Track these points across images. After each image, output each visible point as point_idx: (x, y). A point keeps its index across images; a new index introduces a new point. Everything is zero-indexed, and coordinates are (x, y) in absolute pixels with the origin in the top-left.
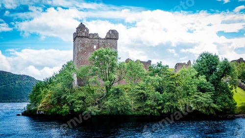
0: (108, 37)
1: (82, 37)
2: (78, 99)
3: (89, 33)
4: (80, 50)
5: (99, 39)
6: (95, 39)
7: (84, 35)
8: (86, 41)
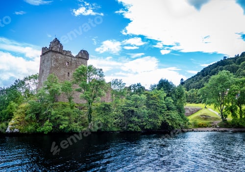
0: (80, 56)
1: (56, 52)
2: (63, 115)
3: (63, 49)
4: (53, 65)
5: (72, 56)
6: (68, 56)
7: (58, 51)
8: (60, 57)
